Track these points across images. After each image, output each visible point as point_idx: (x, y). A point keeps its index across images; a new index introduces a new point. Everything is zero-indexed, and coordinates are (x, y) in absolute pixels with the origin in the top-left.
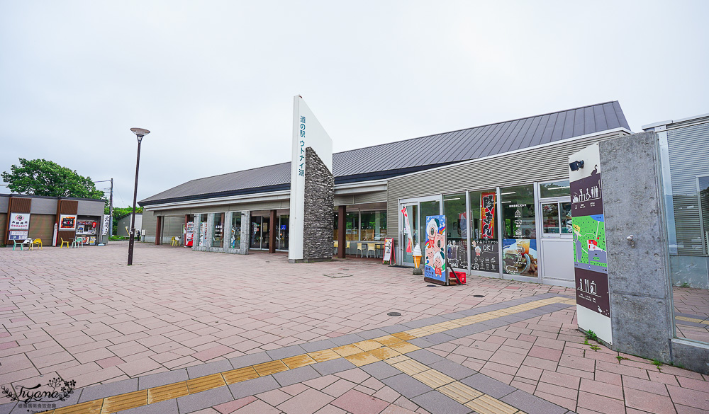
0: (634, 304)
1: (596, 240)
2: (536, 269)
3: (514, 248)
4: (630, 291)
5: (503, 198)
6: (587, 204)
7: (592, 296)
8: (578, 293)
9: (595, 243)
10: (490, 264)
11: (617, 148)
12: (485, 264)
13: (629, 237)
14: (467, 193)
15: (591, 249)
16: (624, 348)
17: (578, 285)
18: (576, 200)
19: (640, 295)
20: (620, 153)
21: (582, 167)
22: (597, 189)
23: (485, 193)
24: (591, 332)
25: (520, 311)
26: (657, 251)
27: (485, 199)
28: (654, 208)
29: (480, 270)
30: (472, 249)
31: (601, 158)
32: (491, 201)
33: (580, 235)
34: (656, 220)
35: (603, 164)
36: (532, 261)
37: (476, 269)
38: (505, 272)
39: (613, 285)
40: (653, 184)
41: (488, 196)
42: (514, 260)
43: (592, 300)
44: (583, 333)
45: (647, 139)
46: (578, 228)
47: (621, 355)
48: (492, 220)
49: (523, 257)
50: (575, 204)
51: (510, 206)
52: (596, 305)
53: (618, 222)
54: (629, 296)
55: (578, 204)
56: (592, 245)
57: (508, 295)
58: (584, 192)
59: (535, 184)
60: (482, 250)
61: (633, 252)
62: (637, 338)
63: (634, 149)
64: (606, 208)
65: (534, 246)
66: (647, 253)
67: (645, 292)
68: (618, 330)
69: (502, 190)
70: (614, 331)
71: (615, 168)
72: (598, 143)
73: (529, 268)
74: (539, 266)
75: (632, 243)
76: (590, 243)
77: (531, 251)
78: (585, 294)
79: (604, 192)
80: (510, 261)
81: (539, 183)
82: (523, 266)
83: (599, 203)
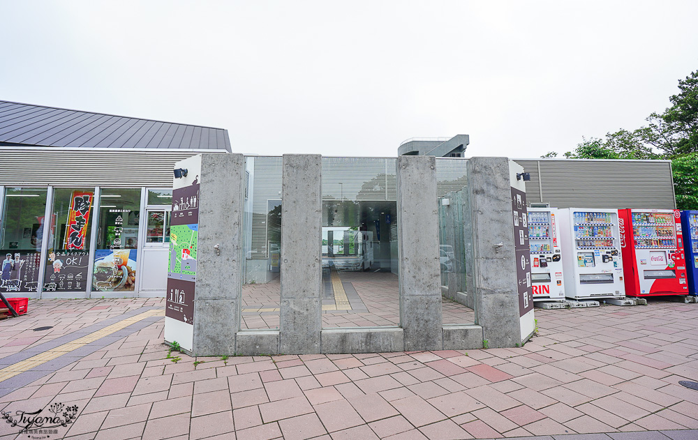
0: (214, 308)
1: (189, 249)
2: (134, 282)
3: (110, 260)
4: (212, 296)
5: (103, 201)
6: (186, 212)
7: (180, 306)
8: (168, 304)
9: (188, 252)
10: (74, 281)
11: (216, 163)
12: (66, 281)
13: (216, 246)
14: (50, 190)
15: (185, 259)
16: (201, 352)
17: (168, 296)
18: (176, 208)
19: (219, 298)
20: (217, 168)
21: (185, 176)
22: (195, 199)
23: (77, 192)
24: (175, 343)
25: (100, 337)
26: (235, 258)
27: (77, 199)
28: (237, 220)
29: (57, 290)
30: (49, 263)
31: (202, 170)
32: (85, 203)
33: (176, 244)
34: (237, 230)
35: (203, 175)
36: (130, 273)
37: (51, 290)
38: (94, 289)
39: (199, 292)
40: (238, 200)
41: (82, 197)
42: (108, 275)
43: (180, 309)
44: (168, 345)
45: (238, 160)
46: (175, 237)
47: (199, 360)
48: (84, 227)
49: (120, 269)
50: (176, 212)
51: (111, 211)
52: (182, 314)
53: (209, 231)
54: (210, 301)
55: (178, 213)
56: (186, 254)
57: (90, 318)
58: (185, 201)
59: (143, 189)
60: (64, 264)
61: (218, 259)
62: (212, 339)
63: (228, 167)
64: (201, 217)
65: (133, 257)
66: (228, 260)
67: (222, 295)
68: (198, 335)
69: (103, 191)
70: (195, 337)
71: (212, 181)
72: (201, 154)
73: (125, 282)
74: (137, 278)
75: (218, 251)
76: (184, 252)
77: (130, 263)
78: (174, 305)
79: (201, 202)
80: (101, 276)
81: (147, 189)
82: (118, 280)
83: (196, 212)
